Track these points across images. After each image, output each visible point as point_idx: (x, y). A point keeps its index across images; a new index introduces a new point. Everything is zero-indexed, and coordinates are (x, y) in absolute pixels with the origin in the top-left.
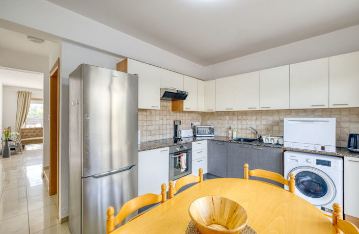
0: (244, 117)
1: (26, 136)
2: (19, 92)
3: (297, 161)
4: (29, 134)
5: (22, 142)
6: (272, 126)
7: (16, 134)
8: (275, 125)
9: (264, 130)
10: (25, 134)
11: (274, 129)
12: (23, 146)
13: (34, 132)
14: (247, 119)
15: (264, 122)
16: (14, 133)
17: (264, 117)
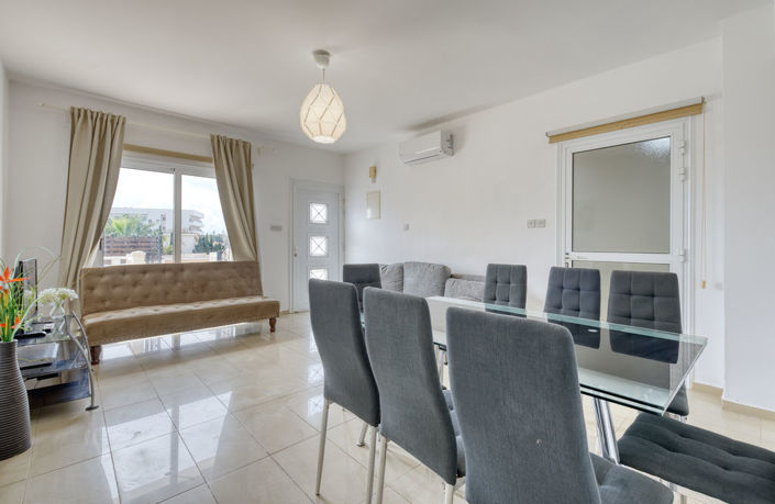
1: (103, 300)
2: (76, 115)
4: (118, 291)
5: (90, 329)
7: (63, 297)
10: (98, 292)
12: (95, 353)
13: (135, 284)
16: (52, 291)
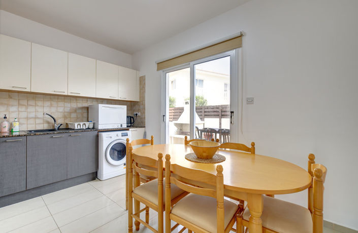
0: (32, 102)
3: (111, 137)
6: (70, 113)
8: (73, 112)
9: (60, 118)
11: (72, 117)
14: (36, 105)
15: (61, 110)
17: (61, 104)
